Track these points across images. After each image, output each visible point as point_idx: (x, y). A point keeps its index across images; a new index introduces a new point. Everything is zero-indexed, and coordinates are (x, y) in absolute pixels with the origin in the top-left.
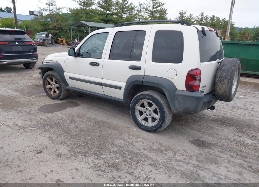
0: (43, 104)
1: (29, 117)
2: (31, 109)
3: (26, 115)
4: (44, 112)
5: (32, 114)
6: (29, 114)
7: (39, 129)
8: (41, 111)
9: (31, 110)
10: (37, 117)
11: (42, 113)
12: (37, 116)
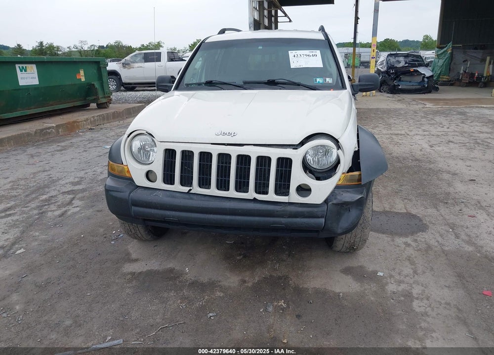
0: (400, 241)
1: (458, 220)
2: (440, 239)
3: (462, 226)
4: (421, 220)
5: (448, 224)
6: (453, 226)
7: (455, 198)
8: (425, 224)
9: (441, 236)
10: (442, 216)
11: (426, 221)
12: (442, 218)
